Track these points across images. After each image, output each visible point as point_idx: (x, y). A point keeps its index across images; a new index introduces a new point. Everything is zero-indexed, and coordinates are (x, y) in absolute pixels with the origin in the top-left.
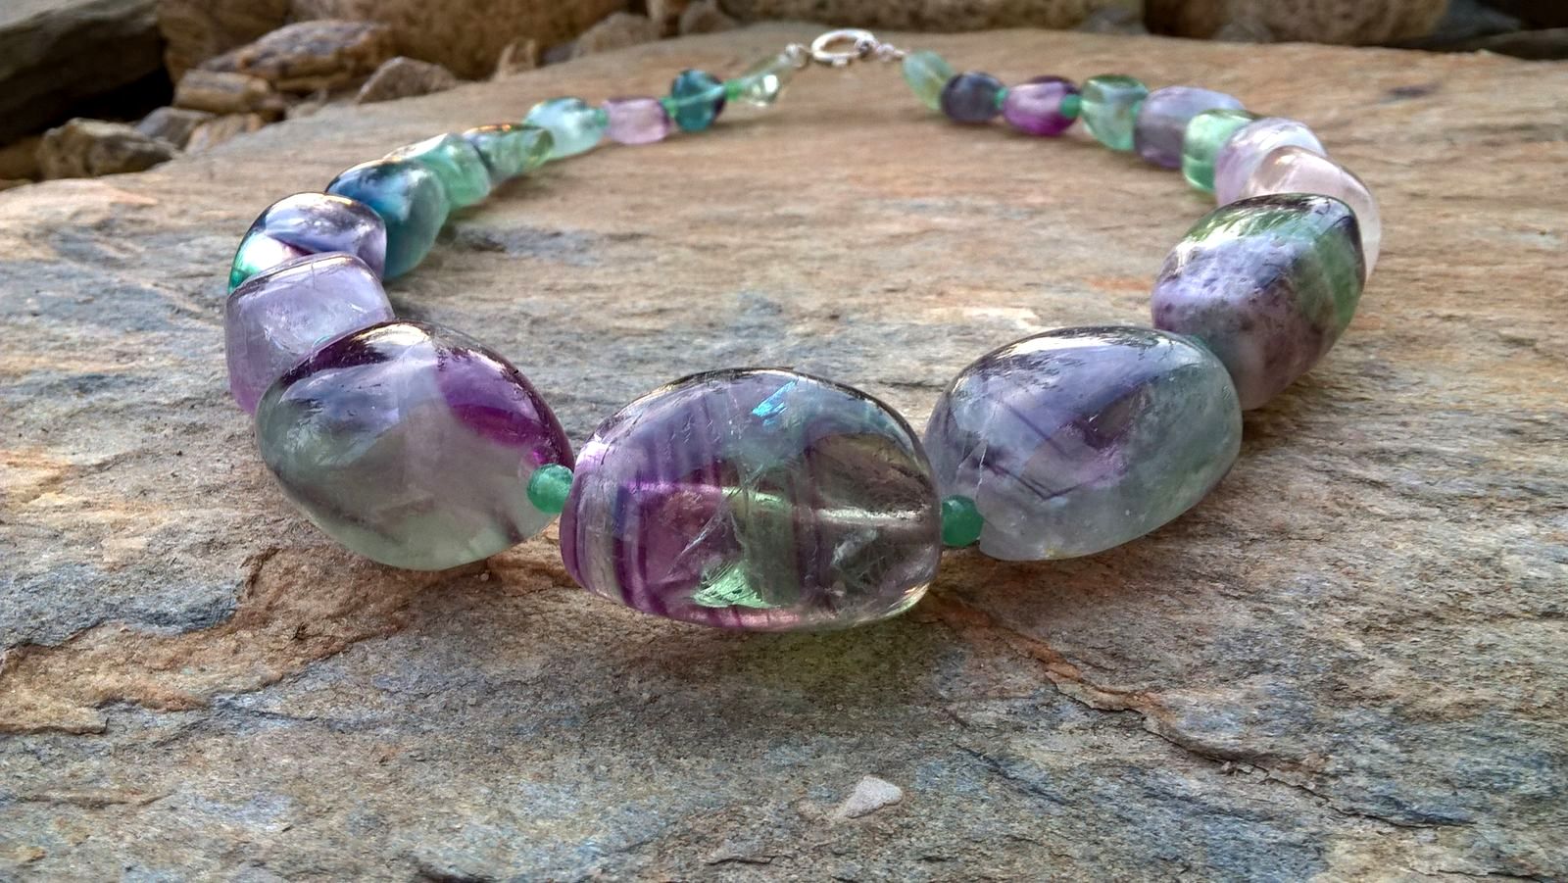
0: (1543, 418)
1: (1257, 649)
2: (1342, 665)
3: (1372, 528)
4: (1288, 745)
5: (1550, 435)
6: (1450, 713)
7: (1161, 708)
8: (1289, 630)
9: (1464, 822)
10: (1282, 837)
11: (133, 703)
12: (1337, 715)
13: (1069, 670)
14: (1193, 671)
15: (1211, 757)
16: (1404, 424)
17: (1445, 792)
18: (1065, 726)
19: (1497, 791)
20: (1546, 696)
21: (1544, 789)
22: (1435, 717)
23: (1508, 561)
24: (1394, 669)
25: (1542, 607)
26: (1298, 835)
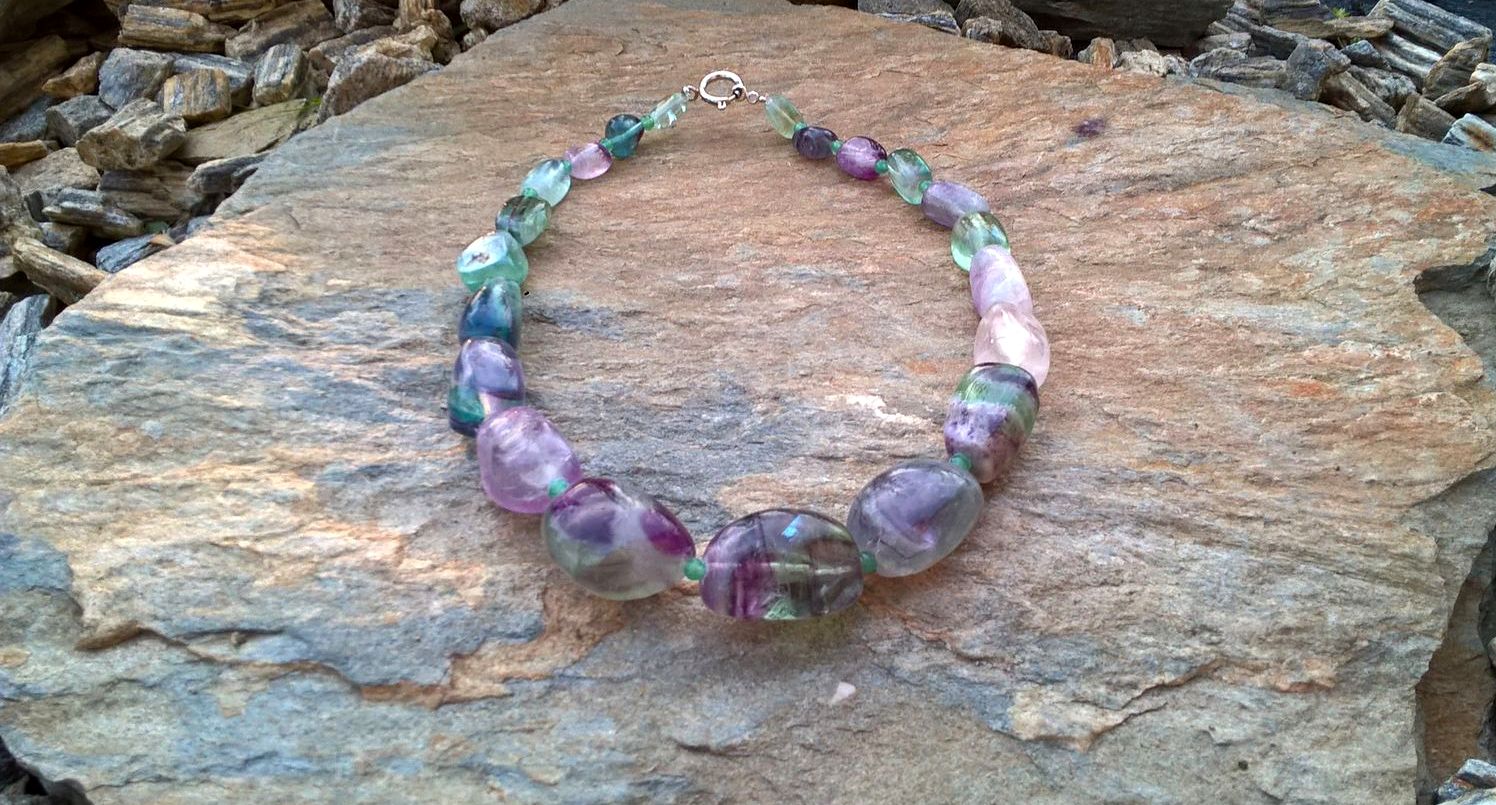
0: (1115, 469)
1: (989, 608)
2: (1022, 614)
5: (1117, 481)
6: (1062, 633)
7: (952, 640)
10: (998, 692)
11: (519, 679)
12: (1019, 636)
13: (915, 624)
14: (964, 620)
15: (971, 660)
16: (1054, 476)
17: (1056, 669)
18: (915, 650)
19: (1077, 667)
20: (1098, 623)
21: (1094, 664)
22: (1056, 635)
23: (1090, 556)
24: (1041, 614)
25: (1101, 579)
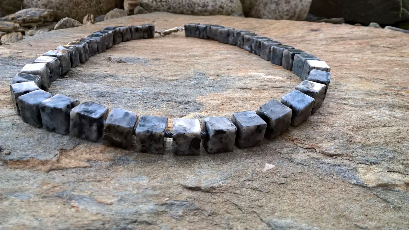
0: (372, 91)
1: (334, 135)
3: (347, 112)
4: (345, 152)
5: (374, 94)
6: (372, 144)
7: (319, 147)
8: (339, 131)
9: (380, 163)
10: (349, 168)
11: (95, 160)
12: (352, 146)
13: (299, 142)
14: (323, 140)
15: (331, 156)
16: (346, 93)
17: (375, 158)
18: (300, 152)
19: (385, 157)
20: (388, 141)
21: (393, 156)
22: (370, 145)
23: (374, 117)
24: (360, 137)
25: (383, 125)
26: (352, 168)
